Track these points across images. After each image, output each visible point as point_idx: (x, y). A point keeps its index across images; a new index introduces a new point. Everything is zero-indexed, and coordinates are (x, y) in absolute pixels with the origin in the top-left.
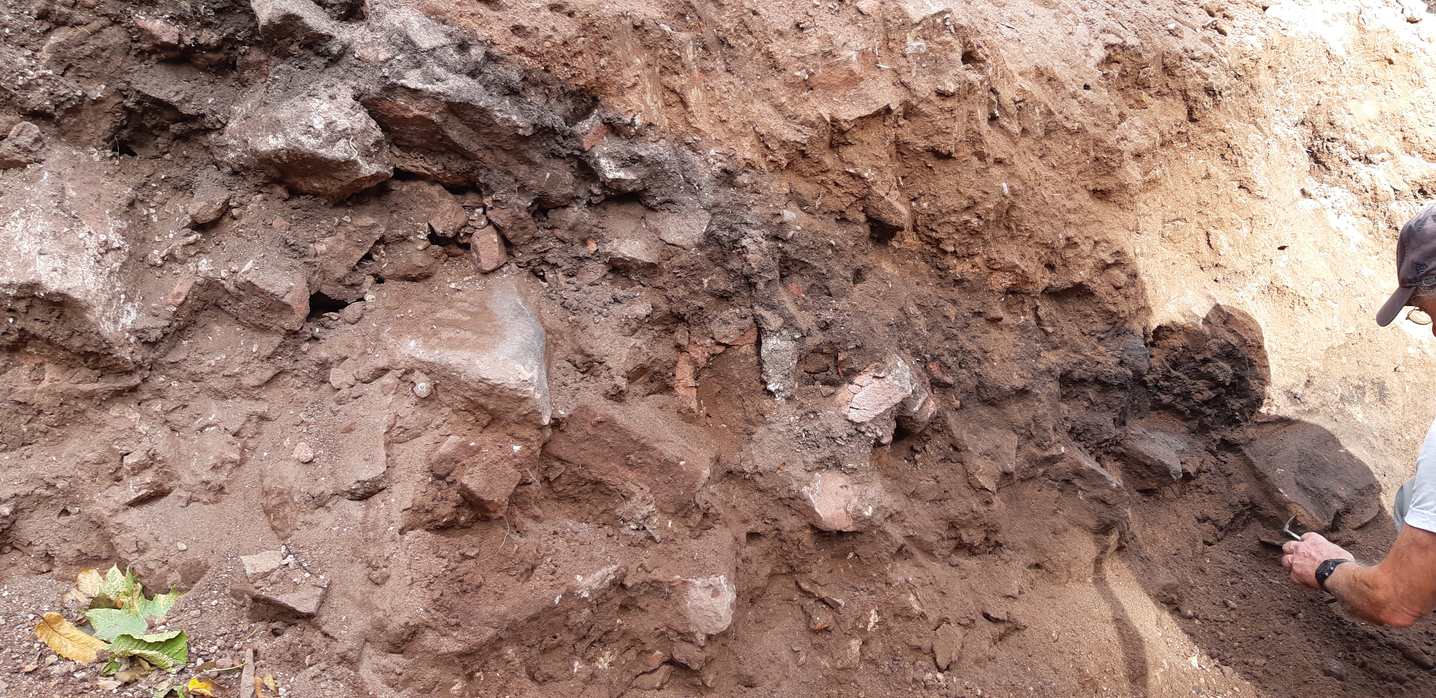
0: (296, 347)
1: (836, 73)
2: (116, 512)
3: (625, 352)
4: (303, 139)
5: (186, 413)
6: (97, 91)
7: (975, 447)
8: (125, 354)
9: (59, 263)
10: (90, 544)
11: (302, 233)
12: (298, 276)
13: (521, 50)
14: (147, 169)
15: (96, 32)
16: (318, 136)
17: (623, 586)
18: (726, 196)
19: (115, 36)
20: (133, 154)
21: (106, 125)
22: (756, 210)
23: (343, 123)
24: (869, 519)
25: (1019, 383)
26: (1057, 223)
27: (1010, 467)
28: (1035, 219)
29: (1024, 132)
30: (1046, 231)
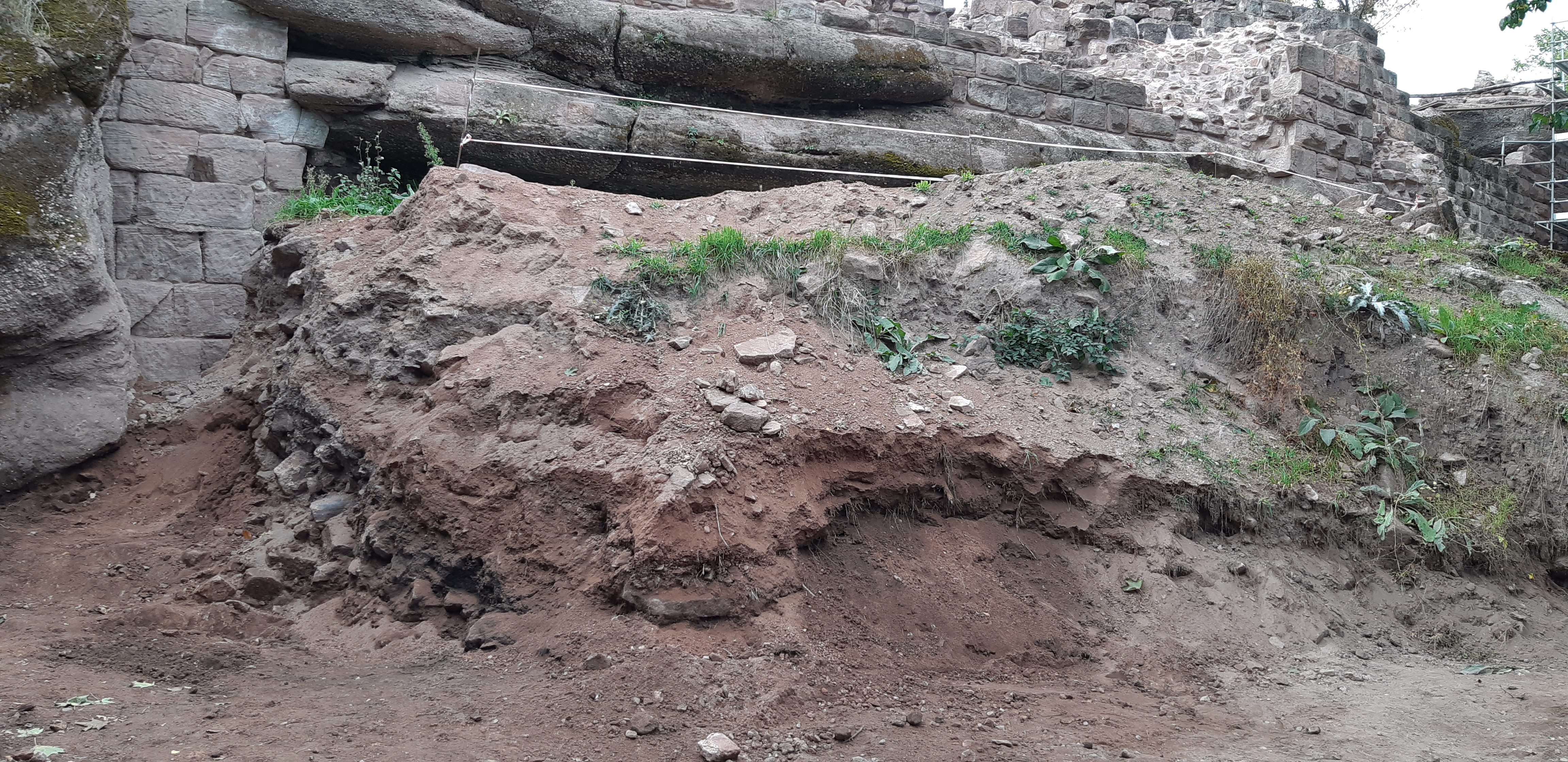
17: (311, 565)
23: (324, 451)
26: (439, 507)
27: (398, 577)
28: (430, 503)
29: (437, 478)
30: (434, 509)
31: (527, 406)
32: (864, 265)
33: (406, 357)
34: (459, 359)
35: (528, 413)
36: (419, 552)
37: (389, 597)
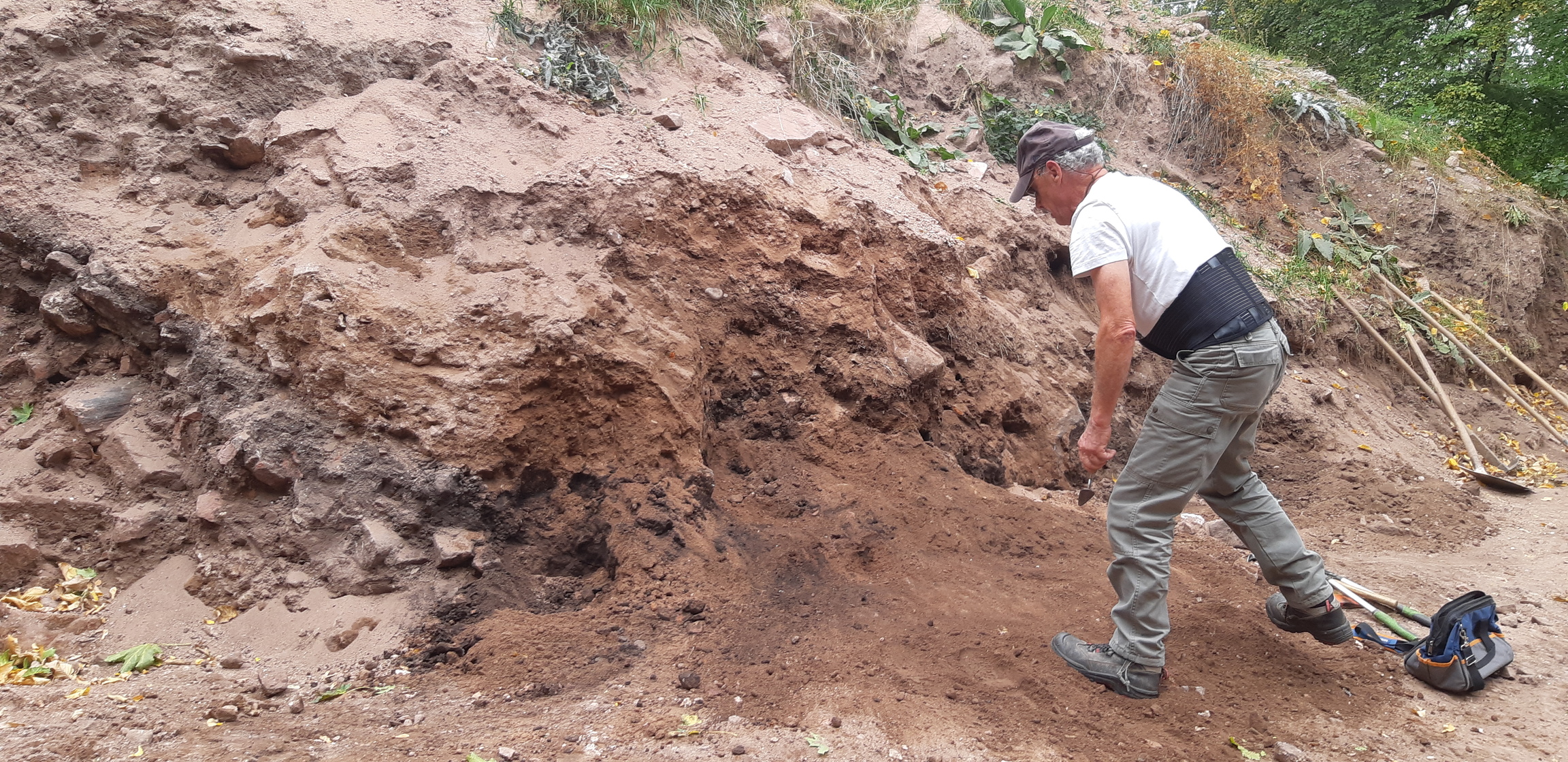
0: (42, 392)
1: (257, 297)
7: (303, 500)
11: (57, 347)
12: (46, 363)
14: (22, 317)
15: (8, 264)
16: (50, 305)
17: (99, 514)
23: (60, 301)
24: (222, 518)
25: (339, 472)
26: (385, 390)
27: (319, 516)
28: (364, 384)
29: (371, 339)
30: (373, 393)
31: (491, 212)
32: (836, 23)
33: (200, 132)
34: (318, 132)
35: (494, 226)
36: (356, 472)
37: (307, 556)
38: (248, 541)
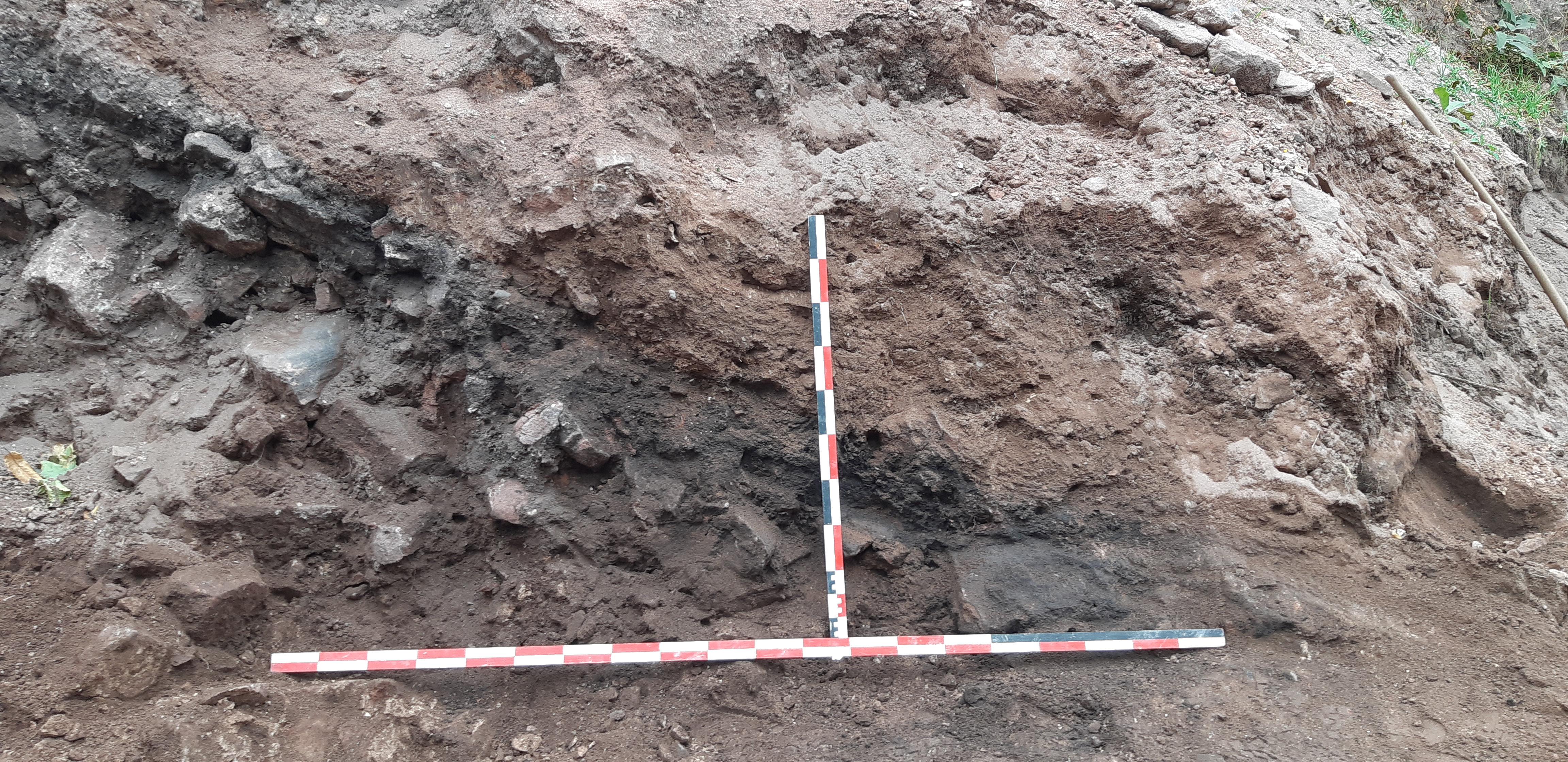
0: (197, 341)
1: (541, 200)
2: (78, 414)
3: (388, 374)
4: (195, 215)
5: (133, 368)
6: (113, 183)
7: (642, 486)
8: (95, 326)
9: (61, 270)
10: (63, 430)
11: (211, 273)
12: (199, 297)
13: (327, 173)
14: (143, 229)
15: (113, 151)
16: (204, 214)
17: (340, 522)
18: (463, 276)
19: (123, 154)
20: (140, 220)
21: (121, 202)
22: (480, 288)
23: (219, 208)
24: (531, 518)
25: (690, 445)
26: (739, 329)
27: (670, 507)
28: (711, 322)
29: (712, 257)
30: (725, 333)
31: (815, 61)
36: (710, 442)
37: (657, 561)
38: (571, 547)
